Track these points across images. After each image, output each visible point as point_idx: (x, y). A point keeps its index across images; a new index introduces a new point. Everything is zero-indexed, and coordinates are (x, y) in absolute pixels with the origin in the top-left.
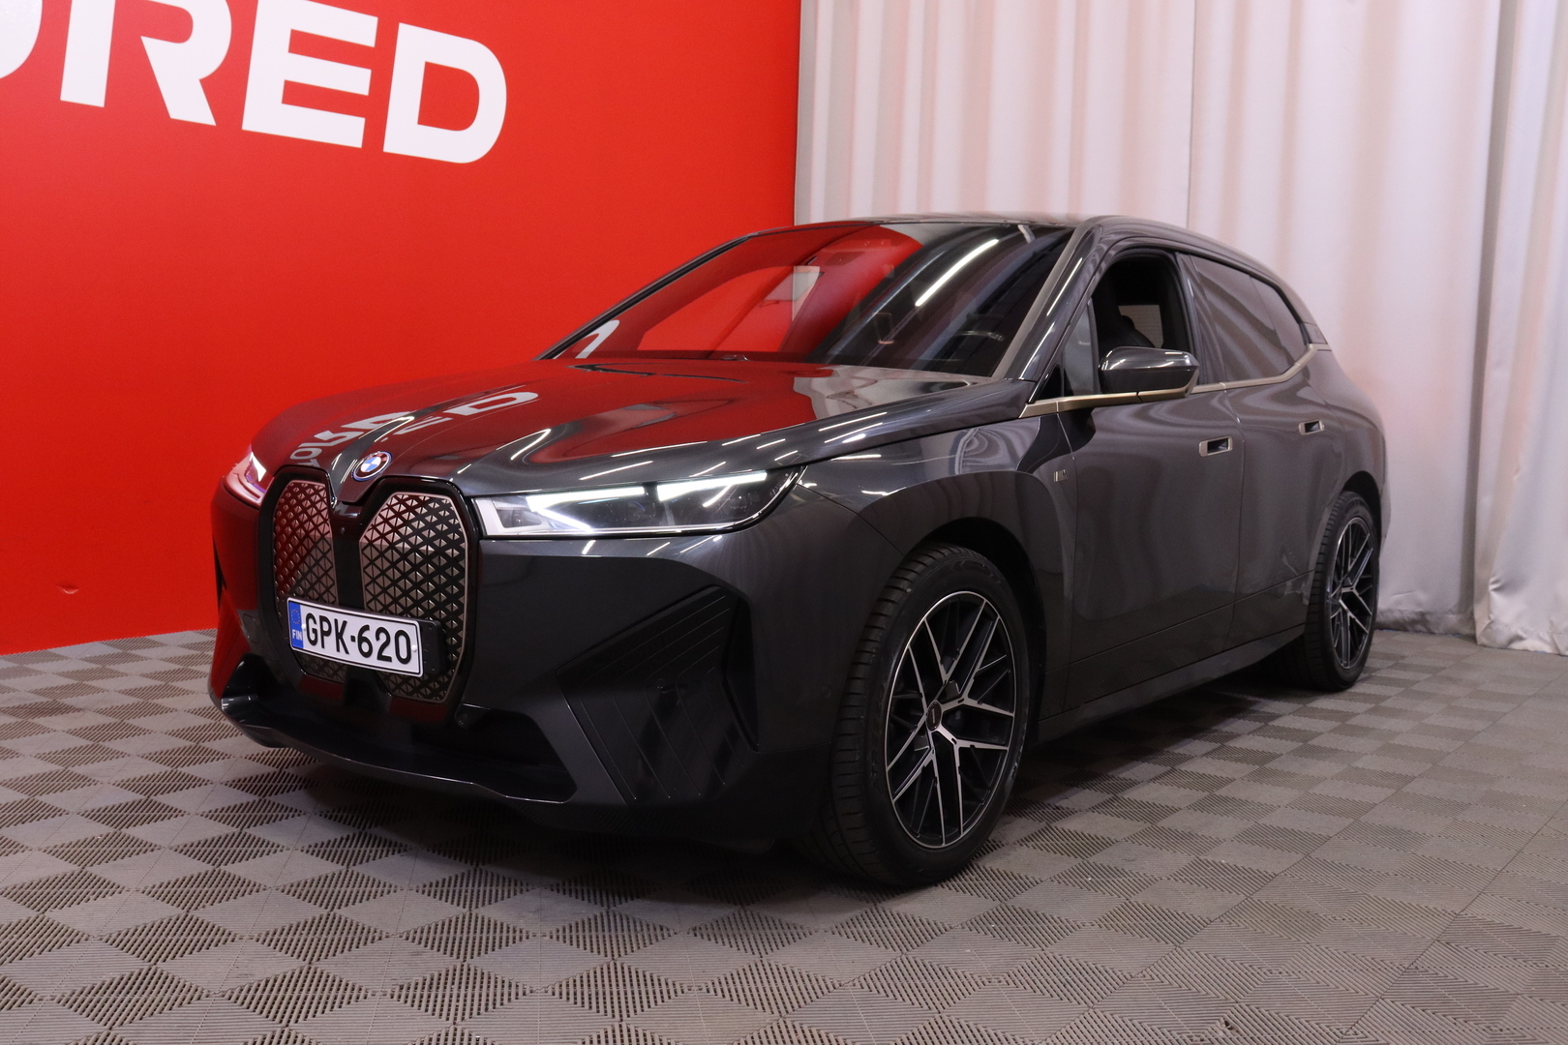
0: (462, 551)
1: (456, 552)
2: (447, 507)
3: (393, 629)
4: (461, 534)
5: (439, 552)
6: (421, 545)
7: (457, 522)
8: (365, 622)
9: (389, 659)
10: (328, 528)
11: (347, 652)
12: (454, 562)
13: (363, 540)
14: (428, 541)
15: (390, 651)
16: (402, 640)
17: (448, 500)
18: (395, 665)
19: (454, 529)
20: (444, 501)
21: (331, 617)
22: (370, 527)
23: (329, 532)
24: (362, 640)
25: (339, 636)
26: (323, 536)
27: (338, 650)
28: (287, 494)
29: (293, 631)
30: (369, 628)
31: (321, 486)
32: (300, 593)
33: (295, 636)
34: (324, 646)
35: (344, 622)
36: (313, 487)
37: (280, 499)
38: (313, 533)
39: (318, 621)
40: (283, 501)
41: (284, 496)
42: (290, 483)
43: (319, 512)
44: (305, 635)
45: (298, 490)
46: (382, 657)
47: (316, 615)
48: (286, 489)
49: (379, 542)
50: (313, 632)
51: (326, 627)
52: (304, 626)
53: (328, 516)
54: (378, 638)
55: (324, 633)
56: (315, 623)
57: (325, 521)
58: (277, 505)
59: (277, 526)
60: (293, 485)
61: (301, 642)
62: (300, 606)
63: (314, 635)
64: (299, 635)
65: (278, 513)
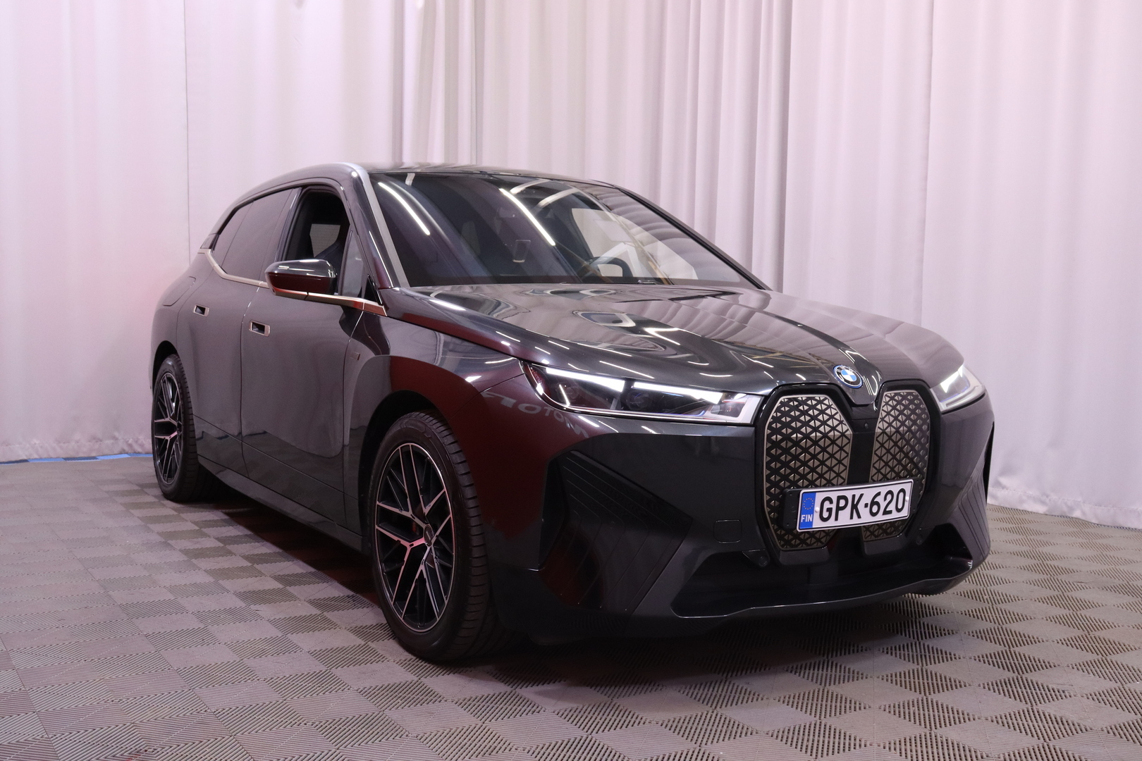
1: (926, 427)
2: (917, 397)
3: (895, 489)
5: (920, 428)
8: (876, 491)
9: (890, 512)
10: (846, 427)
11: (859, 516)
13: (878, 431)
15: (892, 507)
16: (901, 495)
17: (916, 393)
18: (895, 515)
21: (849, 494)
22: (879, 420)
23: (848, 430)
24: (874, 503)
25: (854, 507)
26: (843, 435)
27: (851, 518)
28: (783, 409)
29: (803, 516)
30: (879, 494)
31: (822, 397)
32: (812, 484)
33: (804, 520)
34: (836, 519)
35: (862, 495)
36: (813, 398)
37: (773, 414)
38: (832, 433)
39: (835, 501)
40: (779, 414)
41: (778, 410)
42: (782, 399)
43: (832, 417)
44: (817, 516)
45: (796, 403)
46: (886, 512)
47: (834, 496)
48: (778, 404)
49: (888, 430)
50: (827, 511)
51: (842, 503)
52: (817, 508)
53: (843, 418)
54: (885, 499)
55: (839, 509)
56: (831, 502)
57: (841, 422)
58: (770, 420)
59: (775, 436)
60: (786, 400)
61: (811, 523)
62: (817, 494)
63: (828, 513)
64: (809, 518)
65: (774, 425)
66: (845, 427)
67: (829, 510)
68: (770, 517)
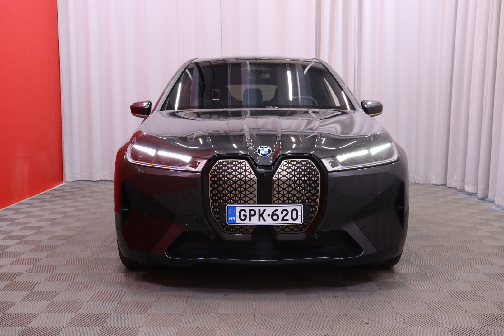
0: (318, 177)
1: (316, 178)
2: (310, 163)
3: (290, 209)
4: (317, 172)
5: (310, 179)
6: (302, 177)
7: (315, 168)
8: (275, 208)
9: (287, 220)
11: (264, 220)
12: (315, 182)
13: (274, 178)
14: (304, 176)
15: (288, 217)
16: (294, 212)
17: (309, 160)
18: (291, 222)
19: (314, 170)
20: (308, 161)
21: (257, 209)
22: (277, 173)
23: (254, 177)
24: (273, 214)
25: (261, 215)
26: (251, 179)
27: (259, 220)
28: (219, 166)
29: (229, 217)
30: (277, 210)
31: (242, 161)
32: (236, 202)
33: (231, 219)
34: (250, 220)
35: (264, 210)
36: (237, 161)
37: (213, 168)
38: (244, 178)
39: (248, 211)
40: (216, 168)
41: (217, 166)
42: (219, 161)
43: (246, 171)
44: (238, 218)
45: (226, 163)
46: (283, 220)
47: (247, 209)
48: (217, 163)
49: (283, 178)
50: (243, 216)
51: (252, 213)
52: (238, 214)
53: (252, 171)
54: (282, 213)
55: (250, 215)
56: (245, 212)
57: (251, 173)
58: (212, 170)
59: (214, 178)
60: (221, 162)
61: (235, 221)
62: (236, 207)
63: (244, 217)
64: (233, 218)
65: (213, 173)
66: (253, 176)
67: (245, 216)
68: (215, 216)
